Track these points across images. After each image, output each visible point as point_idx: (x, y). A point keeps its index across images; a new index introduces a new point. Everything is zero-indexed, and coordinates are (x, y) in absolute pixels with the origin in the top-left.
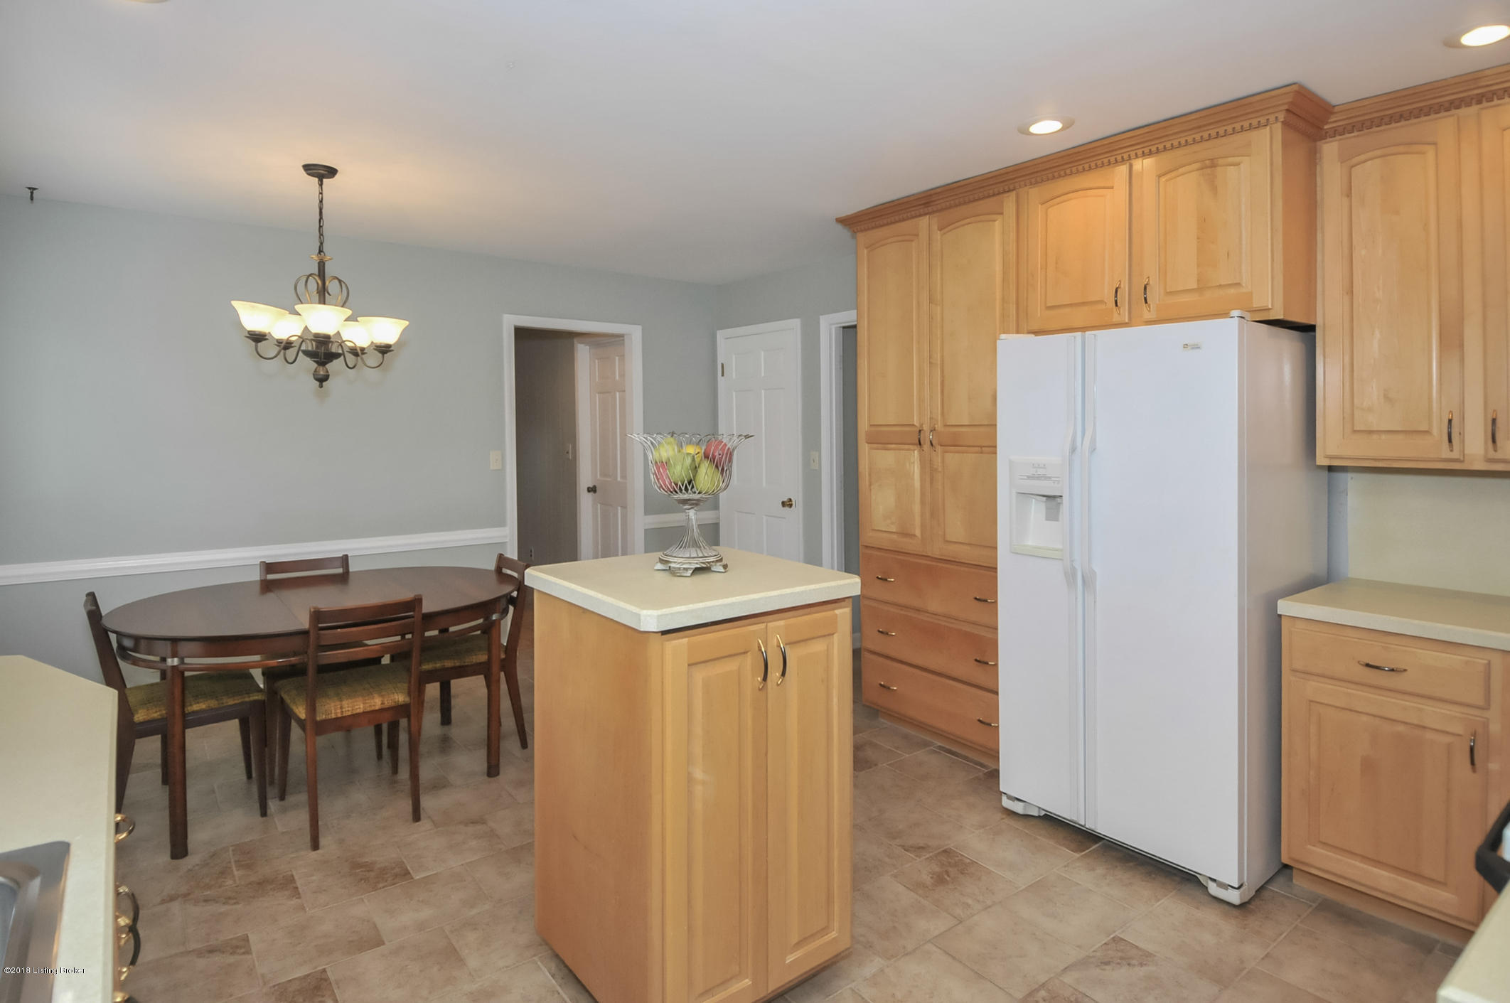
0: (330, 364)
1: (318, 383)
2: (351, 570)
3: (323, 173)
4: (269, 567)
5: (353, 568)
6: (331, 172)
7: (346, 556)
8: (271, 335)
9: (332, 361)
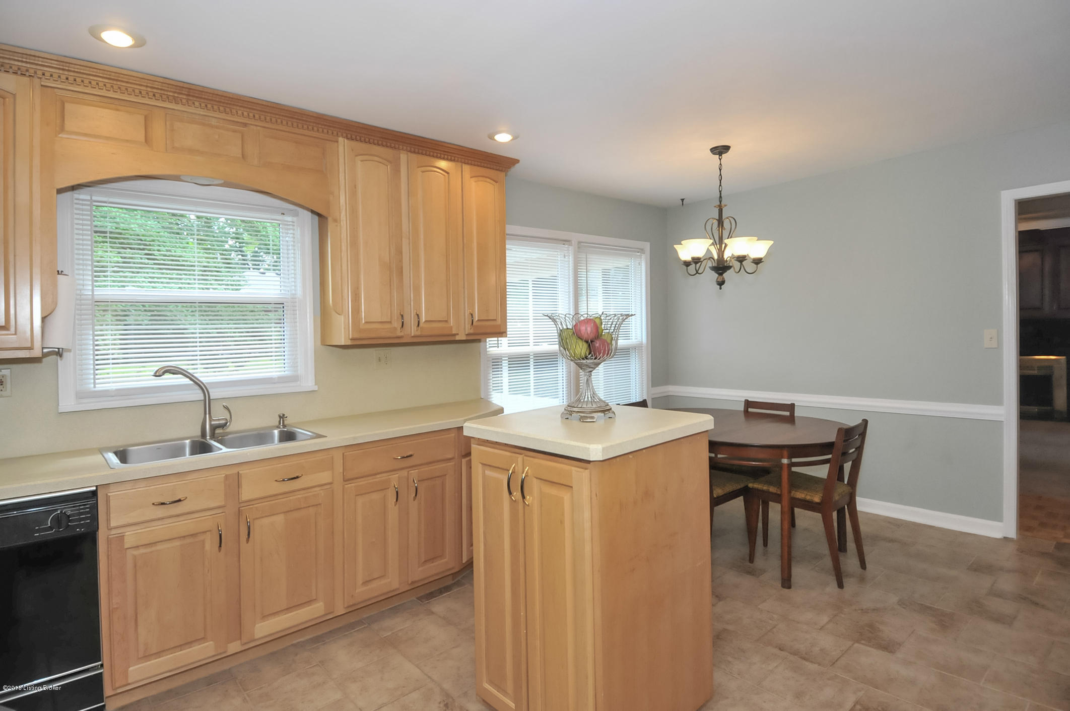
0: (725, 274)
1: (719, 287)
2: (795, 415)
3: (721, 150)
4: (748, 404)
5: (797, 413)
6: (726, 148)
7: (794, 404)
8: (749, 256)
9: (726, 271)
